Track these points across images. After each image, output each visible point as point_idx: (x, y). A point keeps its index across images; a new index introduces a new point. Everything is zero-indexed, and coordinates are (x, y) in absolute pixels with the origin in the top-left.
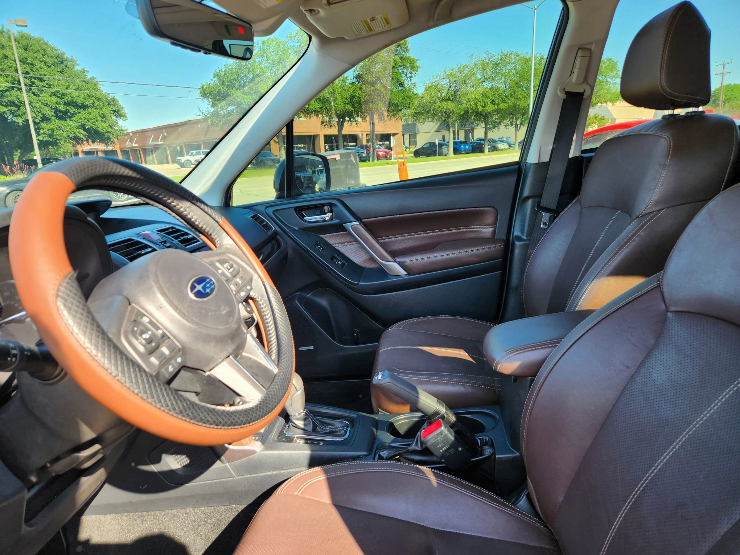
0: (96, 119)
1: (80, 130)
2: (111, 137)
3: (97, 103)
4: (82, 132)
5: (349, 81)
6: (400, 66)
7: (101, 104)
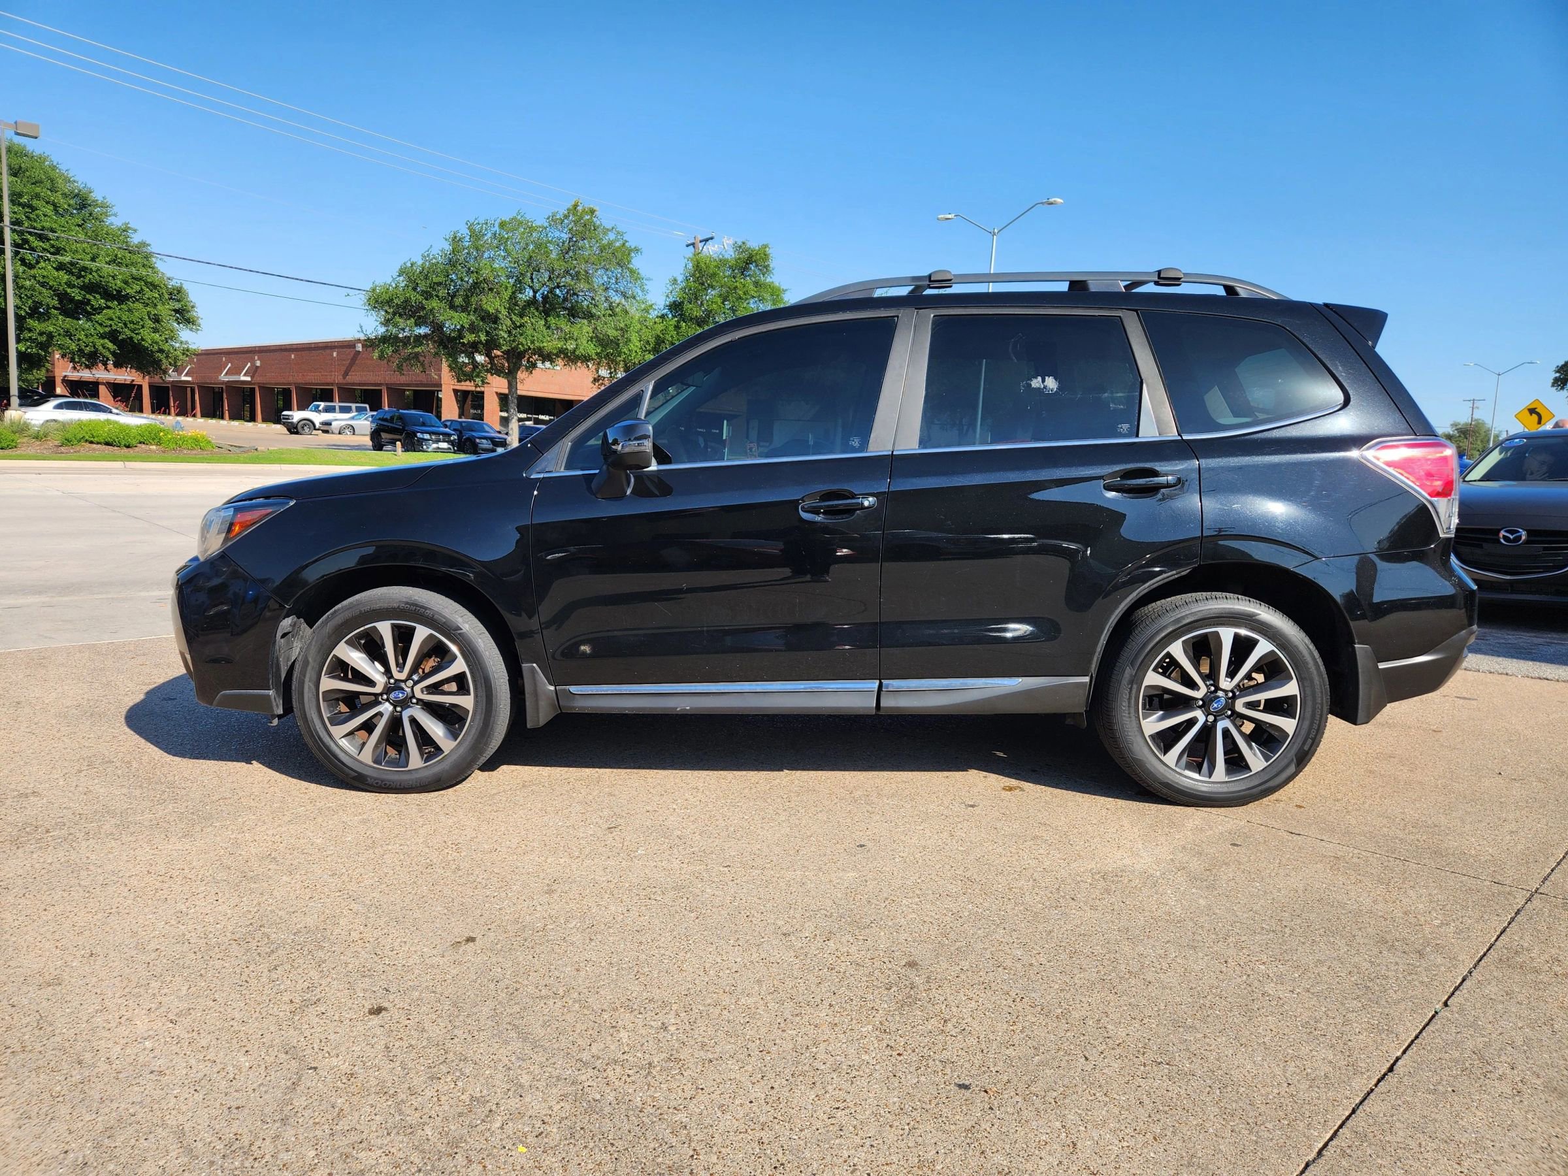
0: (141, 323)
1: (106, 341)
2: (164, 361)
3: (148, 293)
4: (110, 345)
5: (656, 312)
6: (753, 297)
7: (157, 296)
